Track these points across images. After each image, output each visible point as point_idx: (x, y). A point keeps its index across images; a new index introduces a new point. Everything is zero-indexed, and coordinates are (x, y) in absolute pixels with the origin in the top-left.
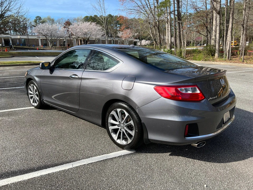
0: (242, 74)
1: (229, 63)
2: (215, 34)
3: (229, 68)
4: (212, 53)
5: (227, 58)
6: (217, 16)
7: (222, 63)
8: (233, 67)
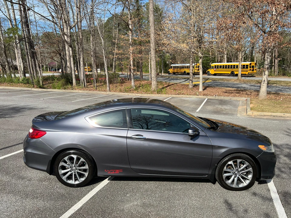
0: (95, 100)
1: (85, 91)
2: (70, 63)
3: (86, 95)
4: (70, 81)
5: (83, 86)
6: (69, 49)
7: (80, 91)
8: (89, 94)
